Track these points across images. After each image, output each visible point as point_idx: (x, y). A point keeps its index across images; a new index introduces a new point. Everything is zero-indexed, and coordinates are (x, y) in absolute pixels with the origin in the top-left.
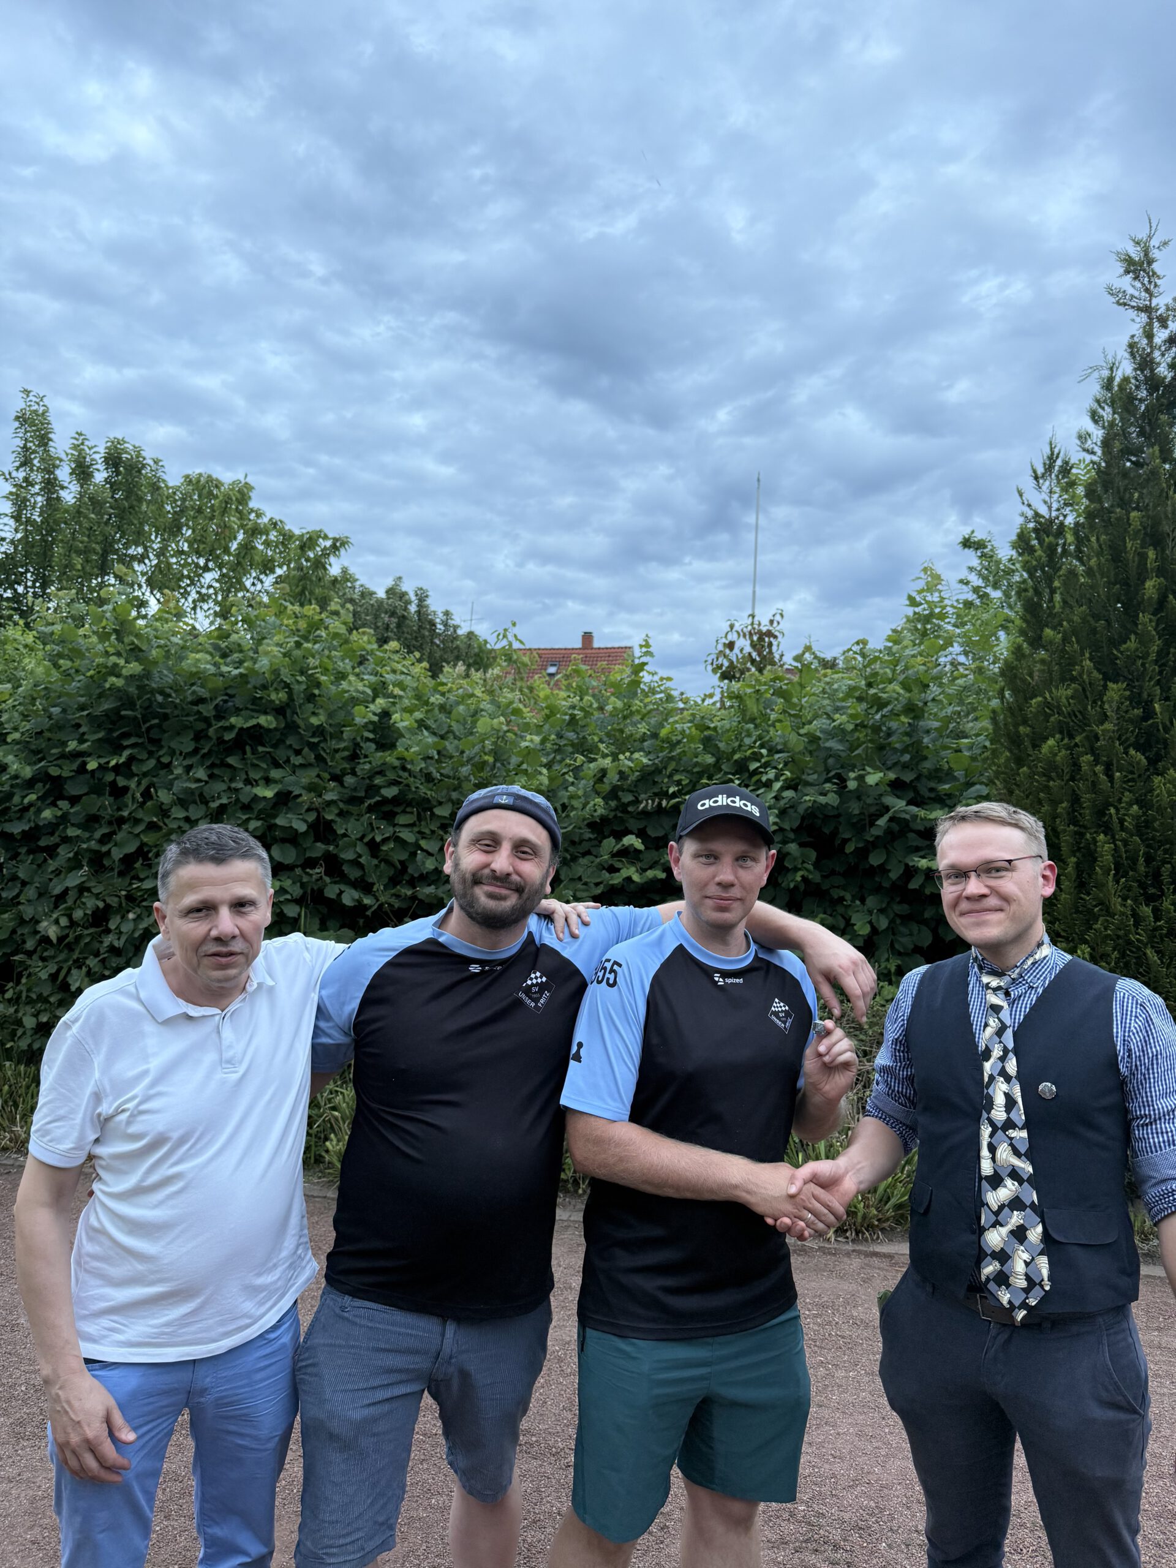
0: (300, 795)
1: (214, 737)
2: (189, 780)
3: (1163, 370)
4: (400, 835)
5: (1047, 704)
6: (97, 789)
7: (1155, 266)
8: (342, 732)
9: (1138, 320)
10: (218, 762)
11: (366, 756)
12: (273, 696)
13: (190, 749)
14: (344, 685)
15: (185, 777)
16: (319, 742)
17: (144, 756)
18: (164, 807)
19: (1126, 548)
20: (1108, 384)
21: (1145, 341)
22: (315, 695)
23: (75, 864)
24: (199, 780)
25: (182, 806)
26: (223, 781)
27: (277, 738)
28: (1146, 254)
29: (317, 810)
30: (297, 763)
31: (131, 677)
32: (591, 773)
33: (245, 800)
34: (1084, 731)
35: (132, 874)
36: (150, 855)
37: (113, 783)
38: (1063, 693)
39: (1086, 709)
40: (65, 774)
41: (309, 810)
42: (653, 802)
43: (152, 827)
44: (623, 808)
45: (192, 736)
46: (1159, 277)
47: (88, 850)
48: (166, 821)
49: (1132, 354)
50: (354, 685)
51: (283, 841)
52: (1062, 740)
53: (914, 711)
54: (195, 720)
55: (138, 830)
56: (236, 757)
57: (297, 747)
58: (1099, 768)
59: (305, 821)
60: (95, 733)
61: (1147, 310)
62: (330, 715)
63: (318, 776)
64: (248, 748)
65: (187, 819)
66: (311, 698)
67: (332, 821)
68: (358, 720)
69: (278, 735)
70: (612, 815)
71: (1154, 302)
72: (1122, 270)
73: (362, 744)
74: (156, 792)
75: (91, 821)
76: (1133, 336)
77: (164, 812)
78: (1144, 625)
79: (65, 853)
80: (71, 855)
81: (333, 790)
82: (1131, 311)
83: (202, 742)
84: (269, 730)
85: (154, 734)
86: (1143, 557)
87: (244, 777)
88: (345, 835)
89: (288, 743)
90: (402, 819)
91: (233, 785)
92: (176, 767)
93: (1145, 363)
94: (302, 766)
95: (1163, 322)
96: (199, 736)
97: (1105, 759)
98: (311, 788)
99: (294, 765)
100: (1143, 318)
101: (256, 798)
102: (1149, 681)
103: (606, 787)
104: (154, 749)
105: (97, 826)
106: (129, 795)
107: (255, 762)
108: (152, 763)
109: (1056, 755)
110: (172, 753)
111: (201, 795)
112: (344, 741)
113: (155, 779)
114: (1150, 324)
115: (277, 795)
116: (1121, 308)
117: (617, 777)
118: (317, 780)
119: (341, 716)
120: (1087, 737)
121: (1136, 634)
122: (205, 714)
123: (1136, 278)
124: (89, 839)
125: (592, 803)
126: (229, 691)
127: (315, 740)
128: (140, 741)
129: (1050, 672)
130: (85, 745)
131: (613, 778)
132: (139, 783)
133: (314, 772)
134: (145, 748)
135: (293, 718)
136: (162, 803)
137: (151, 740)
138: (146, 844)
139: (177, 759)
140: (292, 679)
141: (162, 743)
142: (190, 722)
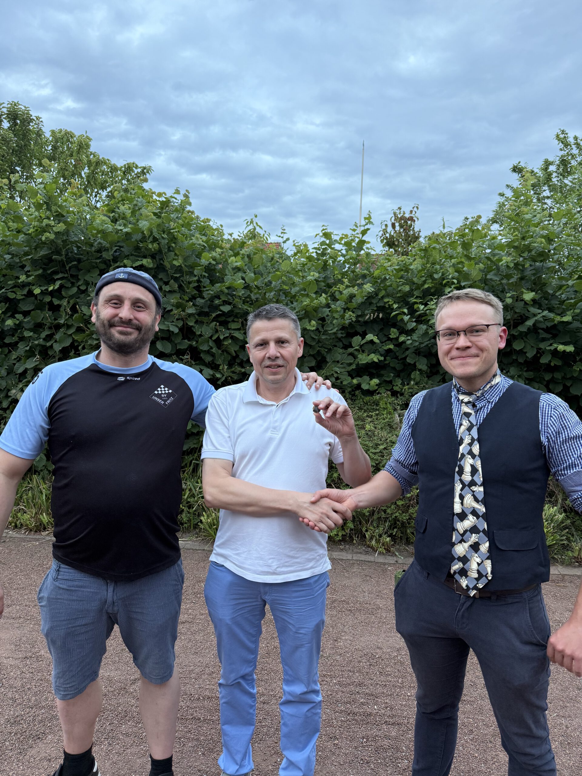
0: (172, 310)
4: (234, 335)
6: (40, 307)
8: (193, 270)
11: (204, 287)
12: (150, 246)
14: (194, 241)
16: (180, 277)
17: (70, 285)
18: (85, 317)
22: (172, 247)
23: (30, 354)
29: (182, 319)
30: (167, 290)
31: (57, 234)
36: (80, 348)
37: (51, 303)
40: (19, 297)
41: (178, 319)
42: (374, 314)
45: (98, 273)
47: (38, 345)
54: (100, 262)
55: (70, 332)
57: (166, 280)
59: (177, 326)
60: (35, 271)
62: (185, 259)
63: (181, 298)
66: (170, 249)
67: (192, 326)
68: (203, 263)
73: (202, 280)
74: (79, 308)
75: (38, 327)
77: (86, 321)
79: (22, 348)
80: (28, 348)
81: (191, 307)
85: (74, 271)
88: (201, 336)
89: (160, 277)
90: (233, 326)
94: (170, 292)
98: (178, 306)
99: (165, 291)
103: (354, 305)
104: (74, 281)
105: (41, 330)
106: (62, 309)
108: (75, 290)
110: (87, 283)
112: (195, 276)
113: (78, 300)
118: (180, 301)
119: (192, 260)
122: (107, 258)
124: (38, 339)
128: (66, 275)
130: (31, 278)
132: (69, 302)
133: (178, 295)
134: (69, 280)
135: (162, 262)
136: (84, 315)
137: (72, 276)
138: (77, 341)
139: (91, 287)
140: (160, 236)
141: (79, 277)
142: (96, 263)
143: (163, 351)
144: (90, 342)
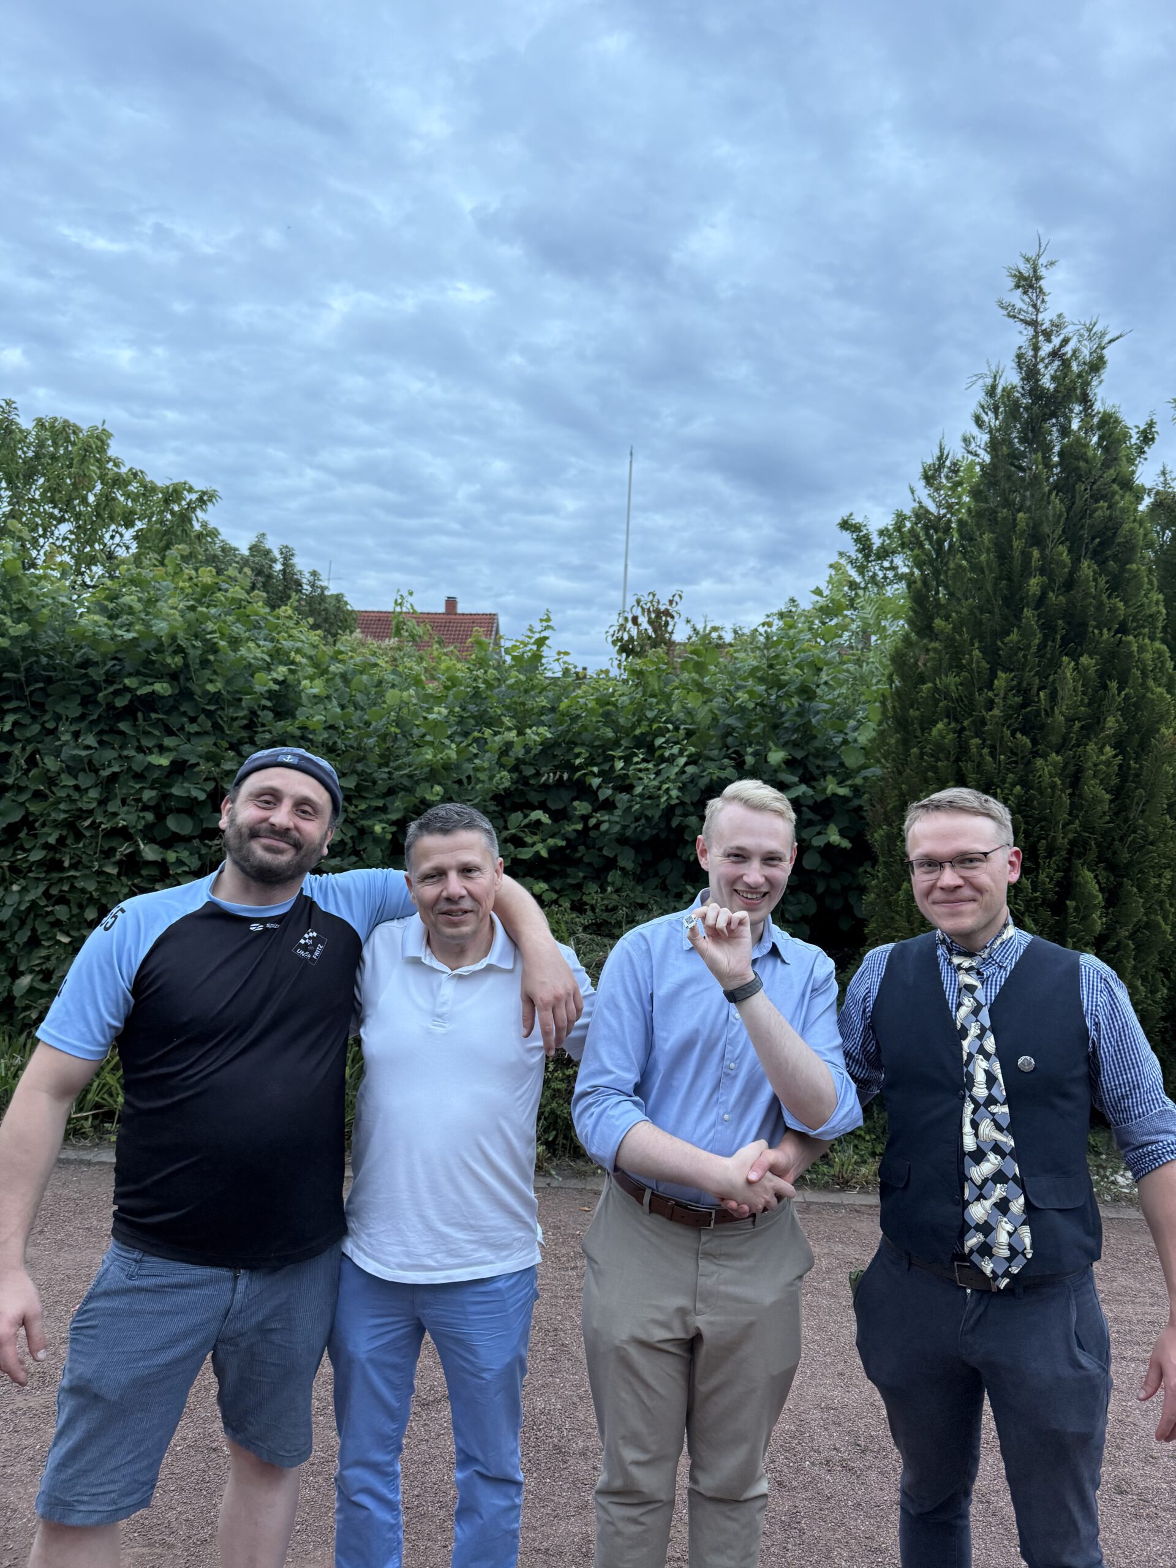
0: (198, 764)
1: (104, 703)
2: (77, 746)
3: (1047, 383)
5: (936, 689)
7: (1042, 283)
8: (240, 700)
9: (1025, 332)
10: (107, 728)
11: (263, 725)
12: (169, 660)
13: (77, 715)
14: (243, 651)
15: (72, 744)
16: (216, 710)
17: (27, 720)
18: (49, 774)
19: (1011, 546)
20: (991, 392)
21: (1031, 353)
22: (209, 661)
24: (88, 747)
25: (70, 774)
26: (113, 748)
27: (173, 705)
28: (1035, 271)
29: (214, 779)
30: (192, 731)
31: (15, 639)
32: (496, 746)
33: (137, 768)
34: (971, 715)
35: (16, 843)
36: (37, 825)
38: (951, 681)
39: (972, 694)
41: (206, 779)
42: (555, 774)
43: (38, 795)
44: (525, 781)
45: (79, 701)
46: (1044, 294)
48: (54, 789)
49: (1020, 366)
50: (253, 652)
51: (179, 811)
52: (949, 724)
53: (806, 692)
54: (83, 684)
55: (22, 798)
56: (128, 723)
57: (192, 715)
58: (985, 751)
59: (204, 790)
61: (1034, 323)
62: (229, 682)
63: (215, 744)
64: (140, 715)
65: (77, 788)
66: (205, 663)
68: (258, 688)
69: (172, 703)
70: (514, 786)
71: (1040, 317)
72: (1013, 284)
73: (259, 713)
74: (42, 760)
76: (1020, 348)
77: (52, 781)
78: (1028, 618)
81: (232, 760)
82: (1019, 323)
83: (90, 707)
84: (163, 697)
85: (37, 698)
86: (1026, 556)
87: (136, 744)
89: (182, 709)
91: (125, 753)
92: (62, 733)
93: (1031, 374)
94: (197, 734)
95: (1048, 336)
96: (87, 701)
97: (989, 742)
98: (209, 757)
99: (189, 733)
100: (1030, 331)
101: (150, 767)
102: (1030, 671)
103: (510, 761)
104: (36, 713)
106: (12, 760)
107: (148, 729)
108: (36, 728)
109: (944, 738)
110: (58, 718)
111: (90, 762)
112: (243, 709)
113: (39, 746)
114: (1036, 336)
115: (172, 763)
116: (1011, 320)
117: (523, 751)
118: (214, 749)
119: (240, 683)
120: (973, 723)
121: (1019, 627)
122: (95, 678)
123: (1025, 293)
125: (498, 776)
126: (119, 655)
127: (212, 708)
128: (23, 705)
129: (940, 660)
131: (518, 751)
132: (24, 749)
133: (210, 740)
134: (28, 712)
135: (188, 685)
136: (48, 770)
137: (35, 705)
138: (33, 814)
139: (63, 725)
140: (188, 644)
141: (47, 708)
142: (77, 686)
143: (177, 831)
144: (54, 815)
